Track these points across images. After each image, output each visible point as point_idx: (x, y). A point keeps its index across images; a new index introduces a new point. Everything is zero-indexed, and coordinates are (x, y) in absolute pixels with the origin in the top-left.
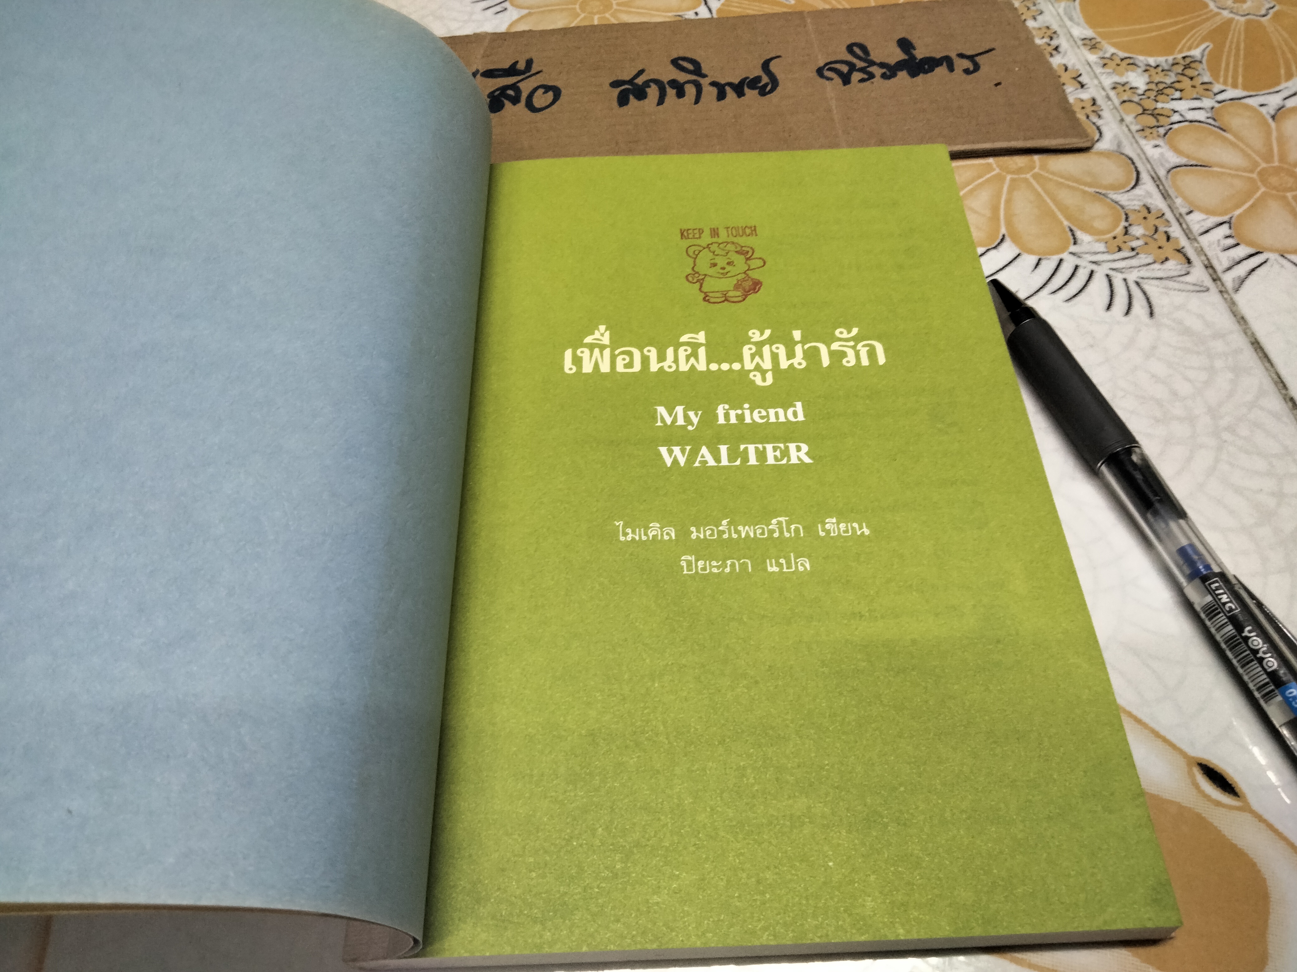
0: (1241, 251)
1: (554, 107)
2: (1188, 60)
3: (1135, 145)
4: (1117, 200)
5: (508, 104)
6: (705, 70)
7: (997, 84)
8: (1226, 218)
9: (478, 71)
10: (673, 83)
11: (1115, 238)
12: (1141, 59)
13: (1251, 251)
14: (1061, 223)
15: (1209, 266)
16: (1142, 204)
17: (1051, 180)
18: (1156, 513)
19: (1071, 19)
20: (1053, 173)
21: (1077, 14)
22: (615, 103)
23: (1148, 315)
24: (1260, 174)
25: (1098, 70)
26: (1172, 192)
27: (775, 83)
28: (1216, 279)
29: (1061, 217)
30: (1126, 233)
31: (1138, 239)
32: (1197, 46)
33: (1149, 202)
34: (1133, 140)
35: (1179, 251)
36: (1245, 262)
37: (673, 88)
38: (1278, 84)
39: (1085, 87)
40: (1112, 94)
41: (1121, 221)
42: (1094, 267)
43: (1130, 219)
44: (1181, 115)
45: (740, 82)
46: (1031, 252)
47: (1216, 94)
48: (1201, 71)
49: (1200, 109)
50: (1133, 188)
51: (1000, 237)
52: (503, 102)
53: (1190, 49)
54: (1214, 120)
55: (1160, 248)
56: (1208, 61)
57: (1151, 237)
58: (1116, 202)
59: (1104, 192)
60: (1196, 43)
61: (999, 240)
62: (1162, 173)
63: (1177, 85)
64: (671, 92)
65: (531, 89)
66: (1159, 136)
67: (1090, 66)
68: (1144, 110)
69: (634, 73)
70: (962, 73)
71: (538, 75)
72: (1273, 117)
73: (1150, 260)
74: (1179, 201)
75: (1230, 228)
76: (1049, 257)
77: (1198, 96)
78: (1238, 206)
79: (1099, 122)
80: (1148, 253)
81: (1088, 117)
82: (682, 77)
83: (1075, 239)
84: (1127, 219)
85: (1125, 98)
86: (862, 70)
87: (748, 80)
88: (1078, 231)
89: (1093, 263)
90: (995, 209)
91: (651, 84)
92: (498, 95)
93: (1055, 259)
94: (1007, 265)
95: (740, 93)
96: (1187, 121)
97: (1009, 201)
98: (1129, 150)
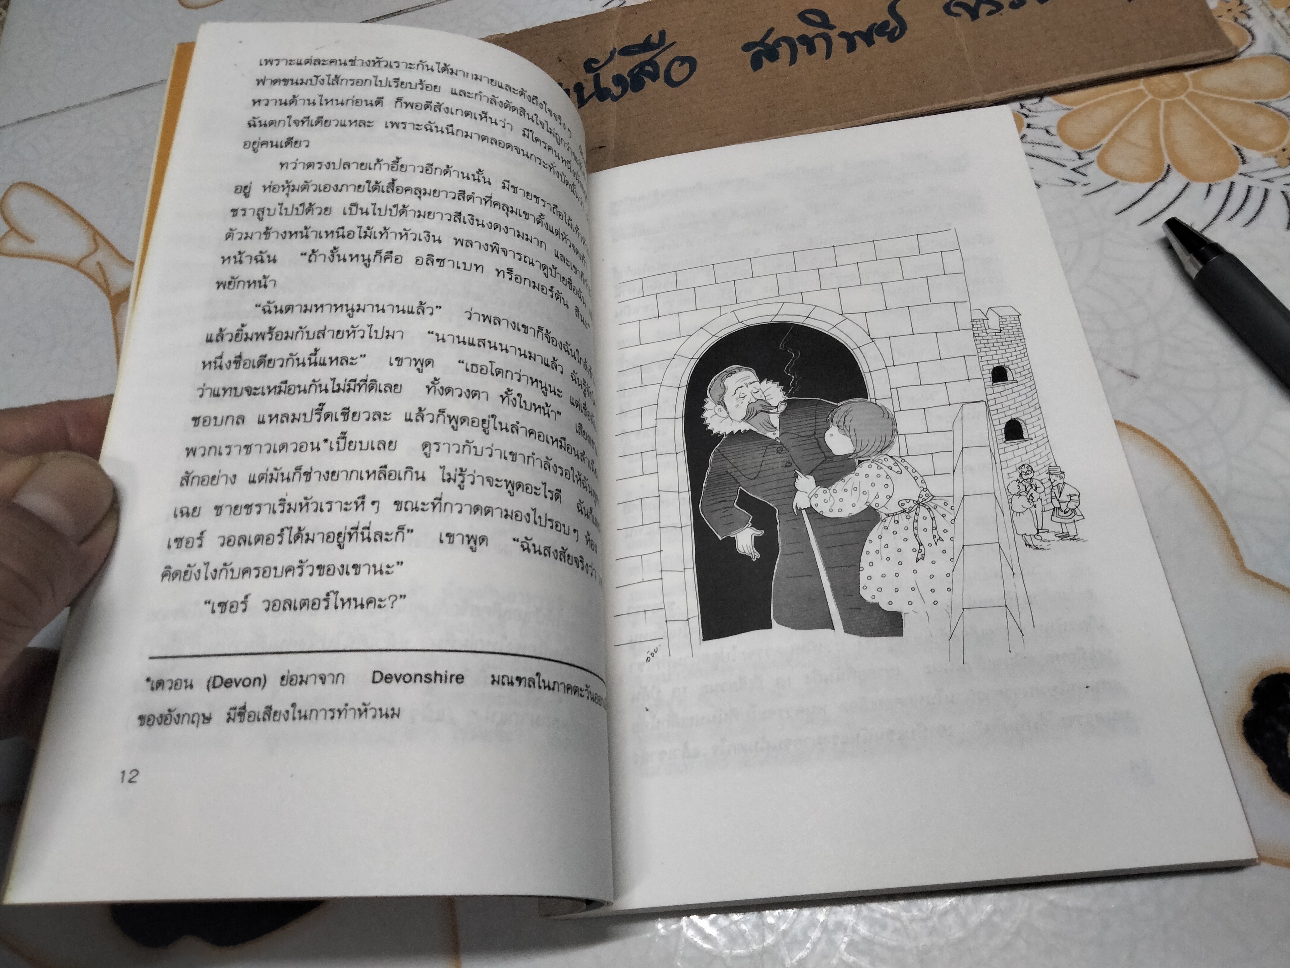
1: (692, 78)
4: (1281, 108)
5: (648, 81)
6: (833, 22)
9: (615, 50)
10: (804, 39)
11: (1284, 150)
14: (1226, 143)
17: (1207, 98)
20: (1209, 90)
22: (750, 67)
27: (903, 26)
29: (1223, 136)
37: (803, 44)
41: (1287, 130)
42: (1267, 185)
45: (868, 30)
46: (1198, 179)
51: (1166, 168)
52: (643, 79)
58: (1280, 111)
59: (1264, 101)
61: (1164, 173)
64: (802, 49)
65: (667, 62)
69: (764, 32)
71: (673, 47)
76: (1219, 182)
79: (1249, 24)
81: (1236, 20)
82: (811, 31)
83: (1242, 158)
86: (990, 1)
87: (875, 27)
88: (1245, 148)
89: (1267, 180)
90: (1155, 139)
91: (781, 43)
92: (638, 73)
93: (1226, 184)
94: (1177, 197)
95: (870, 42)
97: (1167, 127)
98: (1285, 50)
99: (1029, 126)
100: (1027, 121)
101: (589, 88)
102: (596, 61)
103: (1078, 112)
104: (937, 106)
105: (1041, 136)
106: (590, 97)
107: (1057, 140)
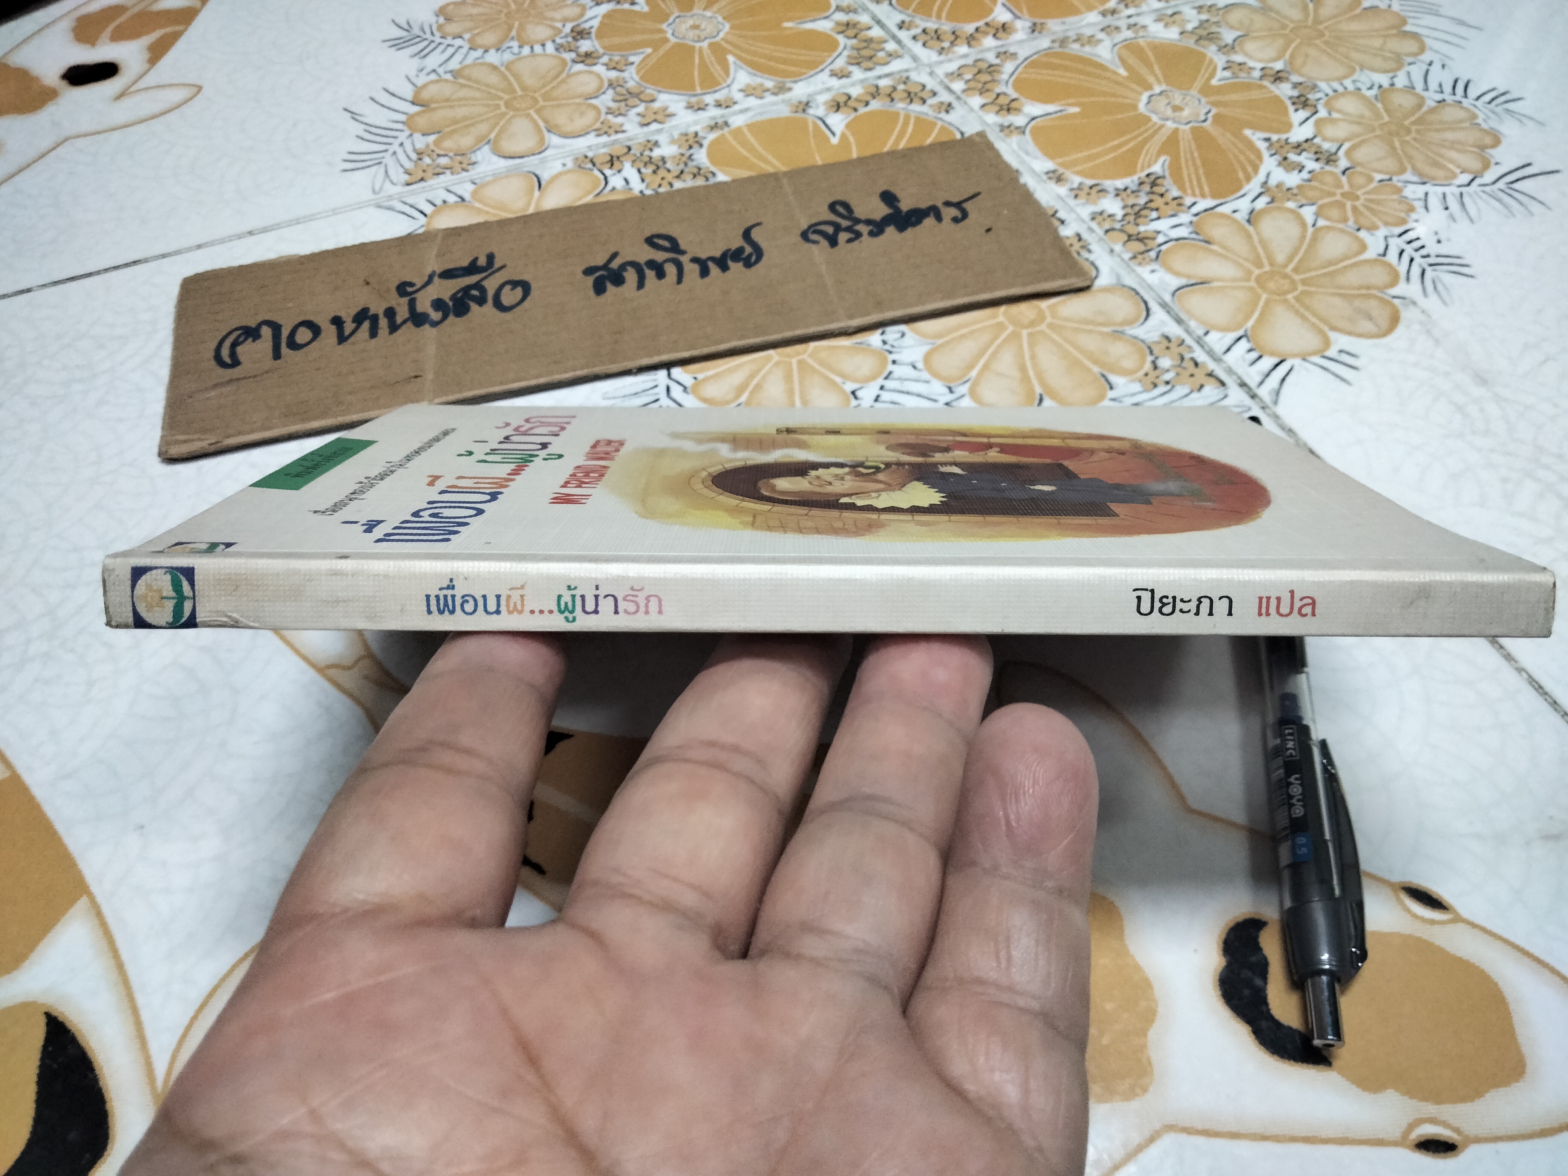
0: (1267, 363)
1: (526, 303)
2: (1152, 177)
3: (1133, 275)
4: (1135, 334)
5: (474, 306)
6: (683, 246)
7: (988, 230)
8: (1241, 332)
9: (434, 272)
10: (651, 264)
11: (1146, 375)
12: (1109, 184)
13: (1275, 360)
14: (1091, 371)
15: (1243, 385)
16: (1160, 334)
17: (1066, 327)
19: (1027, 153)
20: (1067, 319)
21: (1031, 147)
22: (592, 292)
24: (1258, 280)
25: (1072, 202)
26: (1183, 316)
27: (759, 252)
28: (1253, 396)
29: (1088, 363)
30: (1156, 368)
31: (1168, 371)
32: (1156, 161)
33: (1166, 330)
34: (1129, 270)
35: (1210, 375)
36: (1274, 373)
37: (652, 269)
38: (1240, 188)
39: (1067, 224)
40: (1094, 225)
41: (1146, 356)
43: (1154, 352)
44: (1165, 235)
45: (721, 256)
47: (1190, 207)
48: (1168, 187)
49: (1180, 225)
50: (1146, 320)
51: (1038, 397)
52: (468, 304)
53: (1149, 166)
54: (1197, 233)
55: (1191, 376)
56: (1171, 175)
57: (1179, 366)
58: (1135, 337)
59: (1120, 329)
60: (1153, 158)
61: (1036, 402)
62: (1167, 298)
63: (1152, 205)
64: (650, 274)
65: (497, 286)
66: (1151, 260)
67: (1063, 200)
68: (1130, 236)
69: (607, 257)
70: (951, 222)
71: (502, 270)
72: (1249, 221)
73: (1186, 390)
74: (1193, 324)
75: (1249, 341)
77: (1174, 213)
78: (1247, 318)
79: (1092, 257)
80: (1182, 384)
81: (1079, 254)
82: (659, 256)
83: (1109, 384)
84: (1151, 353)
85: (1107, 227)
86: (848, 229)
87: (730, 252)
88: (1110, 374)
89: (1136, 404)
90: (1023, 369)
91: (628, 267)
92: (461, 297)
95: (724, 268)
96: (1171, 240)
97: (1033, 357)
98: (1129, 281)
99: (894, 362)
100: (891, 357)
101: (402, 313)
102: (411, 284)
103: (942, 345)
105: (908, 372)
106: (404, 322)
107: (925, 375)
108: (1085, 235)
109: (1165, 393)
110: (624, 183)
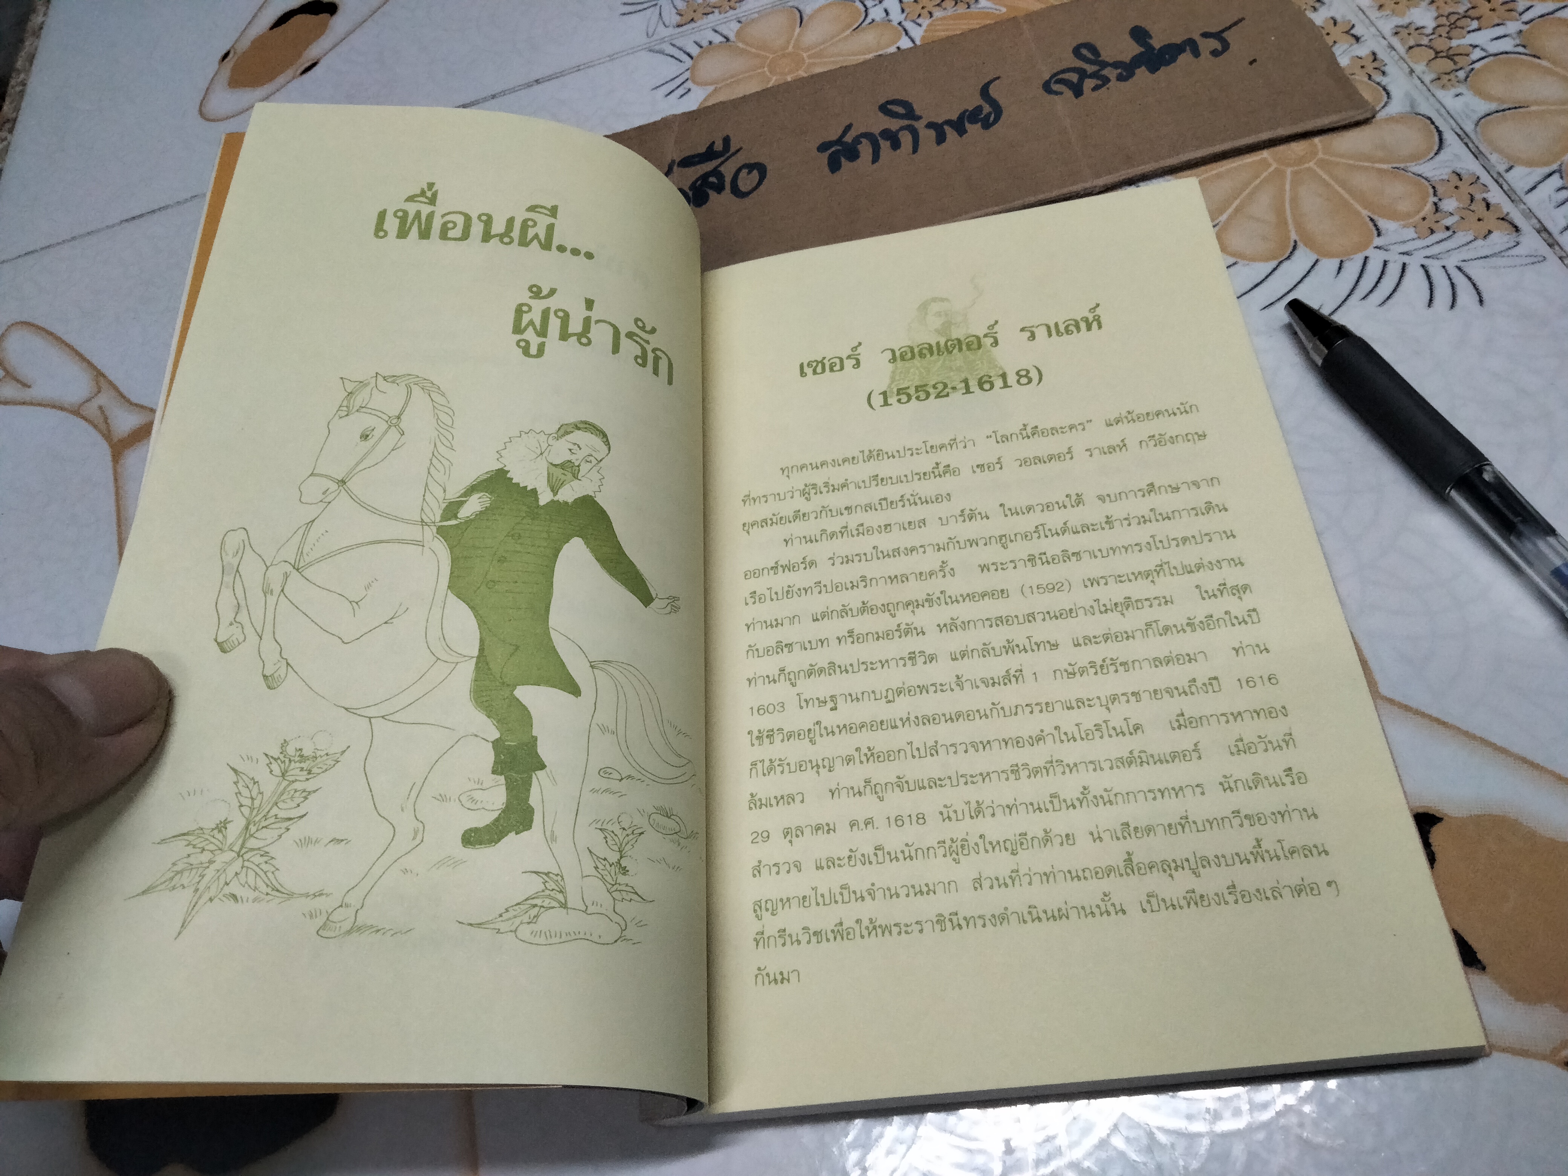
1: (762, 187)
3: (1432, 99)
4: (1420, 173)
5: (712, 194)
6: (918, 110)
7: (1253, 62)
8: (1555, 167)
9: (673, 162)
10: (887, 134)
11: (1424, 219)
14: (1358, 213)
15: (1542, 230)
16: (1449, 170)
17: (1338, 164)
18: (1519, 535)
20: (1342, 156)
22: (826, 169)
23: (1478, 303)
25: (1374, 14)
26: (1483, 148)
27: (998, 111)
28: (1552, 244)
29: (1356, 205)
30: (1437, 210)
31: (1451, 214)
33: (1459, 166)
34: (1428, 94)
35: (1503, 219)
37: (886, 139)
39: (1362, 39)
40: (1395, 42)
41: (1428, 196)
42: (1406, 259)
43: (1438, 193)
44: (1482, 49)
45: (959, 118)
46: (1330, 255)
47: (1521, 14)
49: (1505, 36)
50: (1436, 154)
51: (1292, 244)
52: (707, 192)
54: (1524, 46)
55: (1479, 220)
57: (1467, 209)
58: (1419, 175)
59: (1402, 165)
61: (1290, 249)
62: (1469, 127)
63: (1472, 13)
64: (885, 145)
65: (734, 170)
66: (1459, 82)
67: (1364, 12)
68: (1437, 53)
69: (840, 132)
70: (1210, 56)
71: (739, 155)
73: (1470, 237)
74: (1494, 158)
75: (1562, 178)
76: (1351, 257)
77: (1500, 21)
79: (1384, 81)
80: (1466, 230)
81: (1370, 77)
82: (894, 124)
83: (1378, 229)
84: (1435, 195)
85: (1412, 42)
86: (1094, 75)
87: (967, 114)
88: (1380, 219)
89: (1403, 254)
90: (1280, 212)
91: (862, 140)
92: (701, 185)
93: (1358, 259)
94: (1305, 277)
95: (961, 131)
96: (1491, 55)
97: (1294, 200)
98: (1425, 108)
104: (1041, 197)
108: (1381, 55)
109: (1445, 239)
110: (884, 14)
